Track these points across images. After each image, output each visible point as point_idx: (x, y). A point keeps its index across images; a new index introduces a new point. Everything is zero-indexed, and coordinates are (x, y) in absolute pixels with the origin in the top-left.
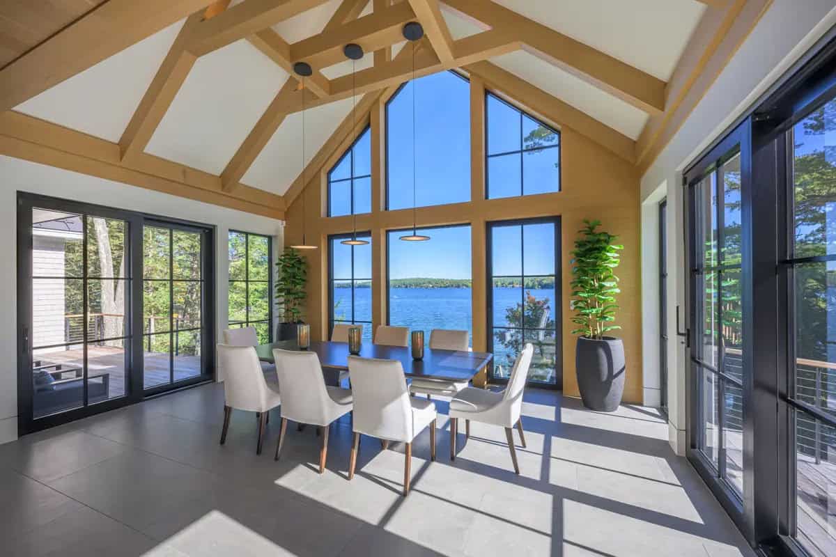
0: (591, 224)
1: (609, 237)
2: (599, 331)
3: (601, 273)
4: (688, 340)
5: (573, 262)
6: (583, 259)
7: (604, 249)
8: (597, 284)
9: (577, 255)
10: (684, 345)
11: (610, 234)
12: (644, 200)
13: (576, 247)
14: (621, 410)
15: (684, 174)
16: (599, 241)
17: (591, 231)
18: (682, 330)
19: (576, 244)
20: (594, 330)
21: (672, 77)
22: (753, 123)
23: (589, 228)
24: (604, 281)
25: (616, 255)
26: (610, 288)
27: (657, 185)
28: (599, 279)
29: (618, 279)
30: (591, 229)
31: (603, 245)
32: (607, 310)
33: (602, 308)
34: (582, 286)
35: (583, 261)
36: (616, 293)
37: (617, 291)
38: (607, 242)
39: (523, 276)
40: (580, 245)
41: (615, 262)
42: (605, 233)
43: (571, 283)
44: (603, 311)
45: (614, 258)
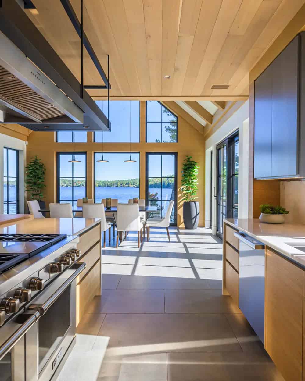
0: (189, 157)
1: (195, 163)
2: (191, 199)
3: (192, 177)
4: (217, 198)
5: (183, 172)
6: (186, 171)
7: (193, 168)
8: (191, 181)
9: (184, 169)
10: (216, 200)
11: (195, 162)
12: (206, 150)
13: (184, 166)
14: (198, 228)
15: (217, 146)
16: (192, 164)
17: (188, 160)
18: (215, 195)
19: (183, 165)
20: (189, 199)
21: (214, 114)
22: (228, 141)
23: (188, 159)
24: (193, 180)
25: (197, 170)
26: (195, 182)
27: (210, 147)
28: (191, 179)
29: (198, 179)
30: (189, 159)
31: (193, 166)
32: (194, 191)
33: (192, 190)
34: (185, 182)
35: (186, 172)
36: (197, 184)
37: (197, 183)
38: (194, 165)
39: (161, 178)
40: (185, 165)
41: (197, 173)
42: (194, 162)
43: (182, 181)
44: (192, 191)
45: (196, 171)
